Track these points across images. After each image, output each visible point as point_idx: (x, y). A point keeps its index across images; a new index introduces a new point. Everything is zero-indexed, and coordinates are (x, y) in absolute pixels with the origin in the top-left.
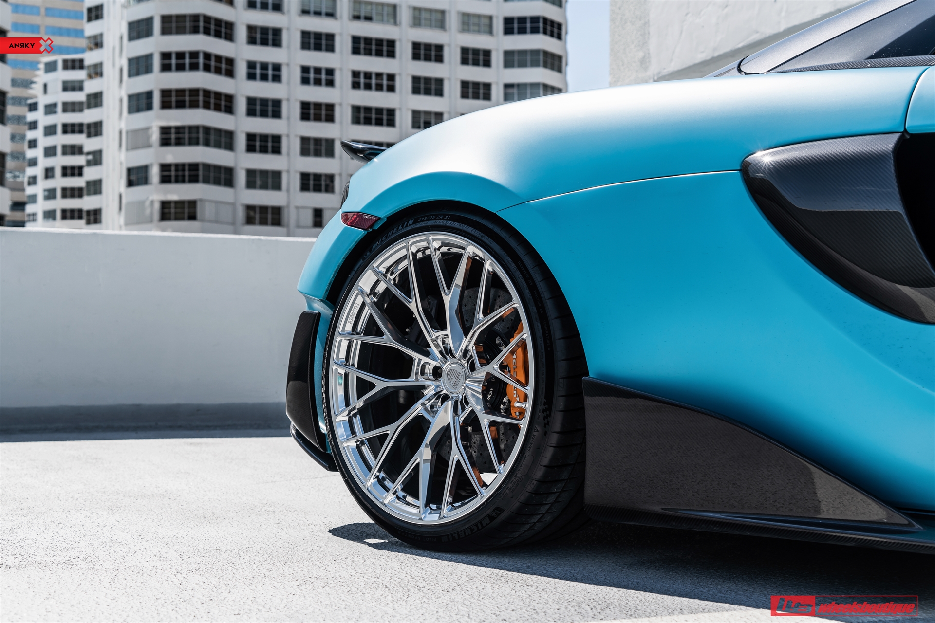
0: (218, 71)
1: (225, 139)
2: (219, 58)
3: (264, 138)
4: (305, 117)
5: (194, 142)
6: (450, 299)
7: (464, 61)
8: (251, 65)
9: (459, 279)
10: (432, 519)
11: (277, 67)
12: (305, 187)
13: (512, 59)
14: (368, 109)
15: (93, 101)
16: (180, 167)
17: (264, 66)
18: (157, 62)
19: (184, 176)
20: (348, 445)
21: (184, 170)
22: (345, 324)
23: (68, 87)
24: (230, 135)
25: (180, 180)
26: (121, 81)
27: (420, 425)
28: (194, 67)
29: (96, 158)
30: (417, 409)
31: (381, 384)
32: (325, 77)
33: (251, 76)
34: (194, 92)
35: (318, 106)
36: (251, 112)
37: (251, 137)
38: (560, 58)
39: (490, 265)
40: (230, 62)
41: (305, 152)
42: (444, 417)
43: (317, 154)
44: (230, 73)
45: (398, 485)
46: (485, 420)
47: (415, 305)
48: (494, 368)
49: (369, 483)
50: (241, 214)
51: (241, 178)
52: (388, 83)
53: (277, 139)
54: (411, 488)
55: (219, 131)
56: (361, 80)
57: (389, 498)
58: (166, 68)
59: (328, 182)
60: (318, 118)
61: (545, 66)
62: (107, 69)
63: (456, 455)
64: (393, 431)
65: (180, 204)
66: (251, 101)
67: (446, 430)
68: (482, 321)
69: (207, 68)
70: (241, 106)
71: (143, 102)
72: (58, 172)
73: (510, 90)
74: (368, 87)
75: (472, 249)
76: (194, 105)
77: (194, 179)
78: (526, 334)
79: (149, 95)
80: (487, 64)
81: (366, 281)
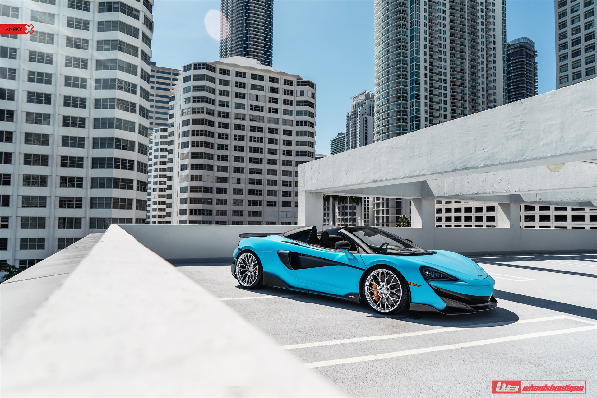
0: (209, 136)
1: (211, 157)
2: (209, 132)
3: (223, 156)
4: (235, 150)
5: (201, 157)
6: (250, 260)
7: (284, 134)
8: (219, 134)
9: (251, 258)
10: (247, 286)
11: (227, 135)
12: (235, 171)
13: (299, 133)
14: (254, 148)
15: (170, 143)
16: (197, 165)
17: (223, 134)
18: (190, 133)
19: (198, 168)
20: (238, 277)
21: (198, 166)
22: (238, 262)
23: (162, 137)
24: (212, 155)
25: (197, 169)
26: (179, 138)
27: (247, 275)
28: (202, 135)
29: (171, 161)
30: (246, 273)
31: (242, 270)
32: (242, 138)
33: (219, 138)
34: (202, 142)
35: (239, 147)
36: (219, 149)
37: (219, 156)
38: (313, 133)
39: (254, 258)
40: (213, 133)
41: (235, 161)
42: (249, 274)
43: (239, 161)
44: (213, 137)
45: (244, 282)
46: (253, 275)
47: (246, 261)
48: (254, 269)
49: (241, 281)
50: (215, 179)
51: (215, 168)
52: (260, 140)
53: (227, 157)
54: (245, 282)
55: (209, 154)
56: (252, 139)
57: (243, 283)
58: (193, 135)
59: (242, 170)
60: (239, 151)
61: (308, 136)
62: (175, 133)
63: (250, 279)
64: (243, 275)
65: (197, 176)
66: (219, 145)
67: (249, 276)
68: (253, 264)
69: (206, 135)
70: (216, 146)
71: (186, 144)
72: (158, 163)
73: (298, 143)
74: (255, 141)
75: (252, 255)
76: (202, 146)
77: (201, 169)
78: (257, 266)
79: (188, 143)
80: (291, 135)
81: (241, 257)
